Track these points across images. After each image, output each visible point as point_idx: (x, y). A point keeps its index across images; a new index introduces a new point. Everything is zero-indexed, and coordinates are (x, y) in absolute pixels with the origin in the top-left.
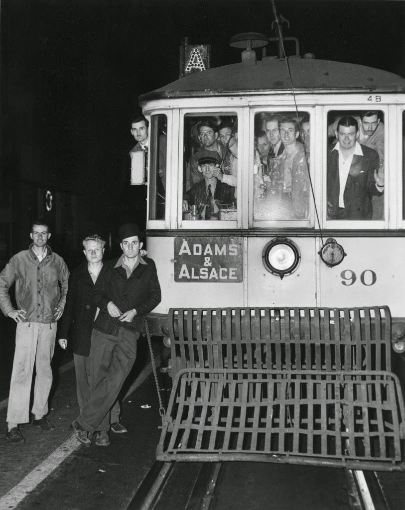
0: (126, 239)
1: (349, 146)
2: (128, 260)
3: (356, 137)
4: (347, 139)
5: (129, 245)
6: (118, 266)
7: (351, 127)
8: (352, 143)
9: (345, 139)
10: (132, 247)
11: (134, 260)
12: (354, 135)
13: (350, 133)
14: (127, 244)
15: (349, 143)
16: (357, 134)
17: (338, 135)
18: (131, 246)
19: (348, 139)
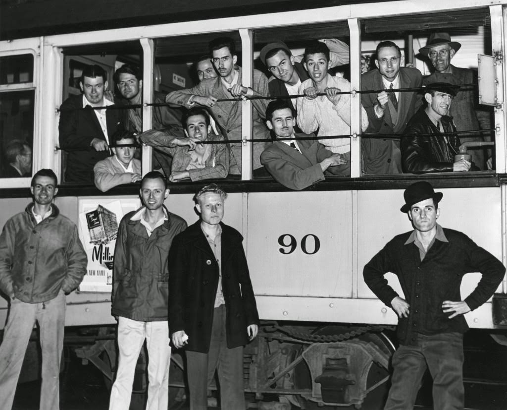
0: (418, 204)
1: (98, 100)
2: (421, 234)
3: (104, 89)
4: (94, 92)
5: (421, 211)
6: (410, 242)
7: (97, 77)
8: (100, 97)
9: (92, 92)
10: (425, 215)
11: (429, 234)
12: (102, 87)
13: (97, 85)
14: (419, 210)
15: (97, 96)
16: (105, 85)
17: (83, 87)
18: (423, 213)
19: (96, 92)
